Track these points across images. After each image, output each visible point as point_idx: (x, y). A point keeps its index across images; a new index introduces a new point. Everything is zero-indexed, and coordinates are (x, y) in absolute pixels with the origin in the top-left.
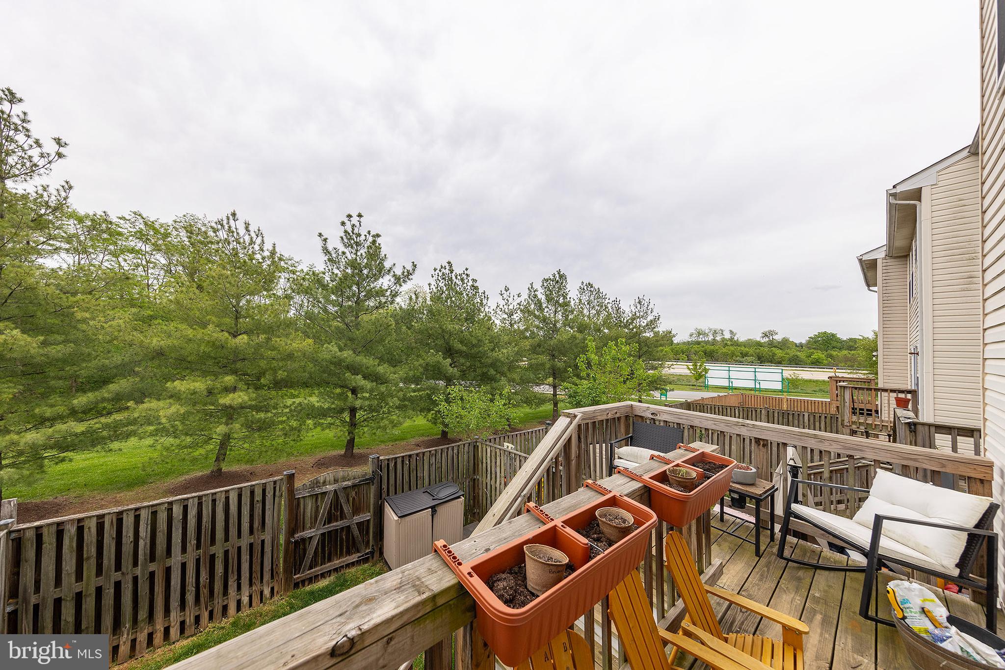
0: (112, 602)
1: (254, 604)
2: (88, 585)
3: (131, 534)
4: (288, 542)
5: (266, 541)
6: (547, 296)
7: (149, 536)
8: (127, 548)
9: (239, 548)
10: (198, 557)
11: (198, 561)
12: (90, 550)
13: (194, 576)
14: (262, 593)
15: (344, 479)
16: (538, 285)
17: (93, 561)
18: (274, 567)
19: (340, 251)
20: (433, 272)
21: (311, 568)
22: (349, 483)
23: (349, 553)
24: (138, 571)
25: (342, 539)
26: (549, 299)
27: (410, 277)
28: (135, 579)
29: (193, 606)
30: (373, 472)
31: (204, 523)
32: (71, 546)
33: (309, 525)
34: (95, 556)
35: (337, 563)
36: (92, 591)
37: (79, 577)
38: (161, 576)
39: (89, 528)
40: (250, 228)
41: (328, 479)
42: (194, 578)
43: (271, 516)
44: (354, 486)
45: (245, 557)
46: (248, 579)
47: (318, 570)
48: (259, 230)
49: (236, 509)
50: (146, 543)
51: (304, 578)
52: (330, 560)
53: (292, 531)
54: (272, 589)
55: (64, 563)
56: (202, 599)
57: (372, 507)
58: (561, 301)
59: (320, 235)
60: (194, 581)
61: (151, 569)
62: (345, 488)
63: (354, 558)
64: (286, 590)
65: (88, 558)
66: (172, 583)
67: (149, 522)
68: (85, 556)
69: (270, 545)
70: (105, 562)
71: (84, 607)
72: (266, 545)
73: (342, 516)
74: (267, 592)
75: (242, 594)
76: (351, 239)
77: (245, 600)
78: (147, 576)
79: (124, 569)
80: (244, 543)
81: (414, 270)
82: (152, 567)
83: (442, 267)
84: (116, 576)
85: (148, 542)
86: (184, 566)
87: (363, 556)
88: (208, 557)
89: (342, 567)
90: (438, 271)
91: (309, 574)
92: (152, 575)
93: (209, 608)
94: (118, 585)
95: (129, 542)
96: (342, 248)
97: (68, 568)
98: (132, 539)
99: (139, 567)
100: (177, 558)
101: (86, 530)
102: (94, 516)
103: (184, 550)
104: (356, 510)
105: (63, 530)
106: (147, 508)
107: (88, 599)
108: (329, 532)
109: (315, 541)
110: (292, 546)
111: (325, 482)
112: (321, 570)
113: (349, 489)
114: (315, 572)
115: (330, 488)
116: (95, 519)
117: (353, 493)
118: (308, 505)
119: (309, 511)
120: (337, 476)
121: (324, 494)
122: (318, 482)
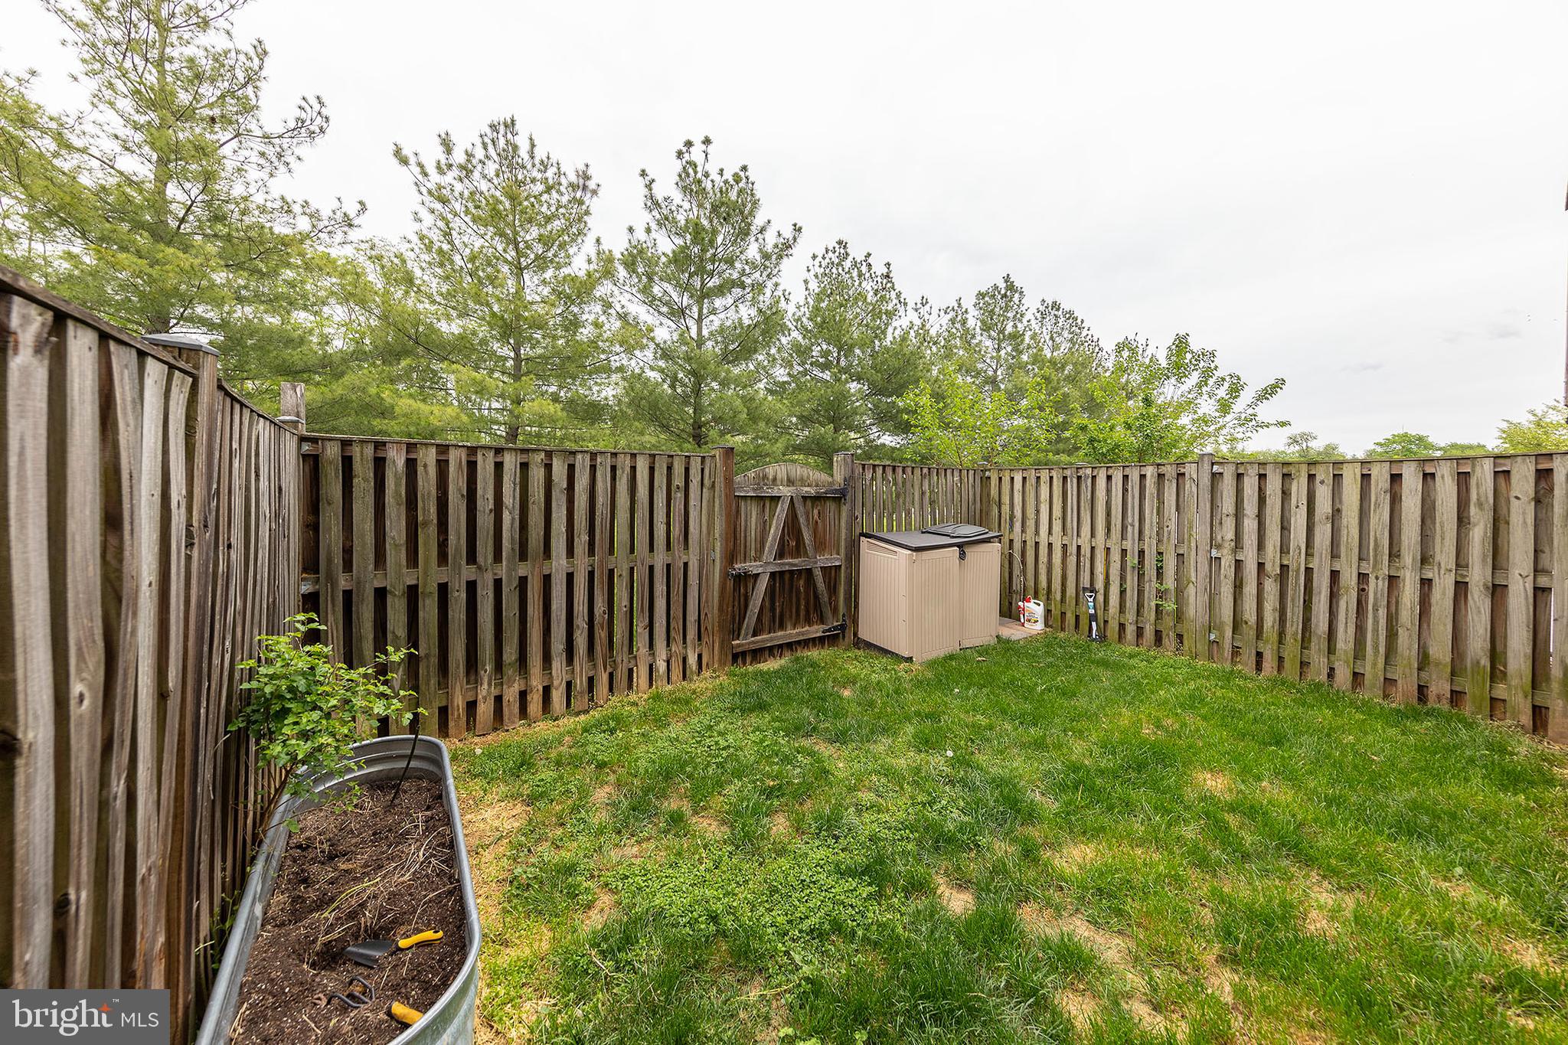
0: (463, 617)
1: (674, 678)
2: (425, 573)
3: (490, 495)
4: (725, 575)
5: (690, 564)
6: (983, 322)
7: (517, 506)
8: (485, 521)
9: (651, 568)
10: (590, 569)
11: (591, 574)
12: (428, 509)
13: (586, 601)
14: (685, 660)
15: (803, 482)
16: (968, 303)
17: (433, 529)
18: (702, 617)
19: (675, 203)
20: (810, 262)
21: (754, 635)
22: (811, 491)
23: (809, 622)
24: (502, 571)
25: (799, 592)
26: (986, 328)
27: (790, 251)
28: (498, 583)
29: (586, 659)
30: (845, 480)
31: (599, 506)
32: (397, 493)
33: (753, 553)
34: (435, 521)
35: (792, 633)
36: (433, 588)
37: (413, 559)
38: (536, 588)
39: (425, 466)
40: (536, 150)
41: (779, 476)
42: (586, 605)
43: (698, 521)
44: (817, 499)
45: (660, 588)
46: (664, 629)
47: (765, 639)
48: (548, 158)
49: (647, 493)
50: (513, 519)
51: (746, 648)
52: (782, 627)
53: (731, 557)
54: (700, 656)
55: (388, 523)
56: (598, 648)
57: (843, 543)
58: (1009, 329)
59: (643, 173)
60: (586, 611)
61: (522, 572)
62: (804, 498)
63: (816, 631)
64: (722, 664)
65: (426, 524)
66: (554, 607)
67: (518, 480)
68: (420, 518)
69: (697, 574)
70: (452, 537)
71: (421, 614)
72: (690, 573)
73: (799, 550)
74: (692, 660)
75: (657, 653)
76: (691, 183)
77: (661, 666)
78: (515, 583)
79: (480, 559)
80: (660, 559)
81: (795, 239)
82: (522, 570)
83: (827, 251)
84: (468, 572)
85: (517, 517)
86: (570, 577)
87: (829, 630)
88: (606, 572)
89: (799, 642)
90: (819, 259)
91: (753, 642)
92: (523, 581)
93: (609, 670)
94: (472, 586)
95: (487, 511)
96: (677, 197)
97: (394, 533)
98: (491, 506)
99: (504, 563)
100: (559, 564)
101: (420, 469)
102: (433, 444)
103: (570, 552)
104: (820, 546)
105: (384, 459)
106: (514, 453)
107: (427, 602)
108: (782, 573)
109: (763, 584)
110: (730, 584)
111: (775, 479)
112: (771, 639)
113: (809, 503)
114: (763, 641)
115: (785, 491)
116: (434, 450)
117: (816, 512)
118: (751, 516)
119: (753, 527)
120: (793, 475)
121: (775, 499)
122: (765, 477)
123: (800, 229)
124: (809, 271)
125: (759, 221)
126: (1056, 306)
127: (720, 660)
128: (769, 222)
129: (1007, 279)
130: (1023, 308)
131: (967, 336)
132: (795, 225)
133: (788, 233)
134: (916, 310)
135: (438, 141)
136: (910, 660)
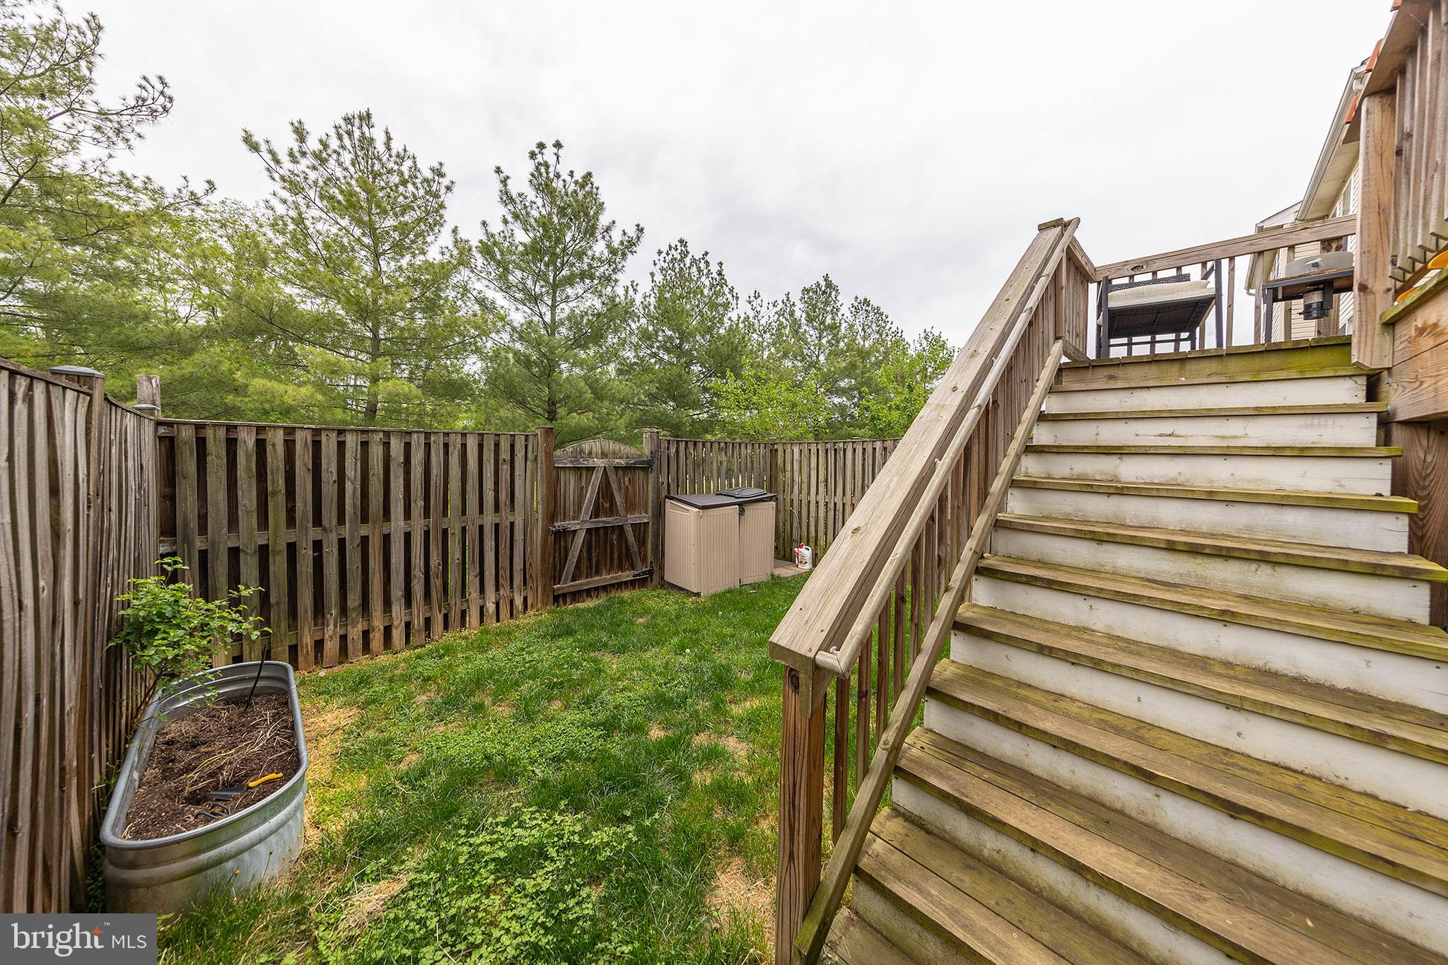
0: (310, 570)
1: (502, 617)
2: (276, 535)
3: (334, 469)
4: (546, 532)
5: (516, 523)
6: (808, 315)
7: (359, 477)
8: (329, 490)
9: (481, 527)
10: (426, 528)
11: (427, 533)
12: (277, 481)
13: (422, 555)
14: (512, 602)
15: (615, 455)
16: (796, 297)
17: (281, 498)
18: (527, 566)
19: (529, 199)
20: (656, 257)
21: (574, 579)
22: (623, 462)
23: (621, 568)
24: (346, 532)
25: (612, 545)
26: (810, 320)
27: (635, 249)
28: (342, 542)
29: (422, 603)
30: (652, 453)
31: (433, 477)
32: (248, 468)
33: (572, 514)
34: (284, 491)
35: (606, 578)
36: (283, 547)
37: (263, 523)
38: (377, 545)
39: (274, 445)
40: (393, 144)
41: (594, 450)
42: (422, 559)
43: (522, 488)
44: (627, 469)
45: (489, 543)
46: (493, 577)
47: (583, 583)
48: (405, 150)
49: (477, 465)
50: (355, 488)
51: (566, 591)
52: (598, 573)
53: (552, 517)
54: (525, 599)
55: (240, 493)
56: (434, 594)
57: (650, 505)
58: (829, 321)
59: (498, 170)
60: (422, 563)
61: (363, 532)
62: (616, 468)
63: (627, 575)
64: (545, 604)
65: (275, 493)
66: (393, 560)
67: (359, 456)
68: (270, 489)
69: (522, 531)
70: (299, 505)
71: (271, 568)
72: (516, 530)
73: (612, 510)
74: (518, 602)
75: (487, 598)
76: (543, 183)
77: (491, 607)
78: (358, 541)
79: (325, 522)
80: (489, 519)
81: (638, 238)
82: (364, 530)
83: (670, 248)
84: (314, 534)
85: (358, 487)
86: (408, 536)
87: (639, 575)
88: (440, 531)
89: (613, 585)
90: (664, 255)
91: (572, 586)
92: (365, 540)
93: (444, 611)
94: (318, 545)
95: (331, 482)
96: (531, 194)
97: (246, 502)
98: (335, 477)
99: (347, 525)
100: (397, 525)
101: (269, 448)
102: (281, 427)
103: (408, 515)
104: (631, 506)
105: (236, 440)
106: (355, 434)
107: (277, 558)
108: (597, 529)
109: (580, 538)
110: (551, 539)
111: (590, 453)
112: (588, 583)
113: (620, 472)
114: (580, 585)
115: (599, 462)
116: (281, 432)
117: (627, 479)
118: (570, 484)
119: (572, 492)
120: (606, 448)
121: (591, 470)
122: (582, 451)
123: (642, 229)
124: (655, 264)
125: (604, 220)
126: (866, 302)
127: (542, 601)
128: (614, 222)
129: (826, 278)
130: (839, 304)
131: (796, 325)
132: (638, 226)
133: (632, 233)
134: (750, 302)
135: (291, 128)
136: (698, 595)
